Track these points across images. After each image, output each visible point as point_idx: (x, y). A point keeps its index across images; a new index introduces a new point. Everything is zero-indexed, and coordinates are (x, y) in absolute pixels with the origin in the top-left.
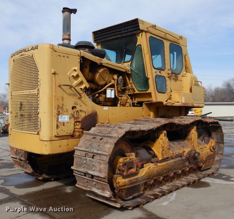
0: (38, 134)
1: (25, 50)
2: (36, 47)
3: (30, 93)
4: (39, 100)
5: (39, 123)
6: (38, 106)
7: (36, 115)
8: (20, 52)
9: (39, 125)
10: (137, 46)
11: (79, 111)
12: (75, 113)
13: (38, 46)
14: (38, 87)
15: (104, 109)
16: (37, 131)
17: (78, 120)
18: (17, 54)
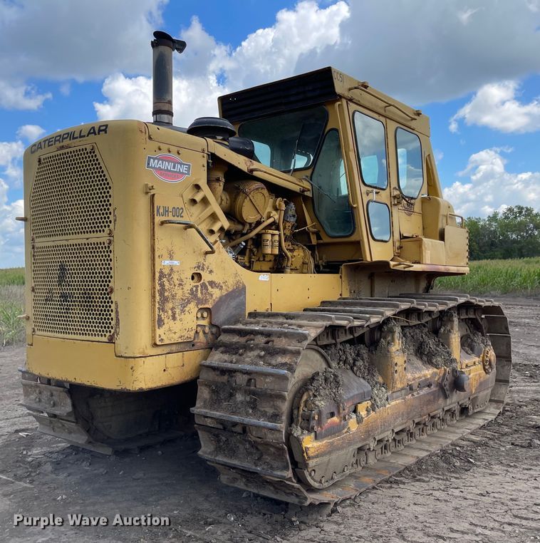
0: (111, 340)
1: (71, 135)
2: (102, 128)
3: (86, 242)
4: (111, 257)
5: (113, 315)
6: (109, 273)
7: (105, 294)
8: (59, 140)
9: (114, 319)
10: (327, 133)
11: (207, 284)
12: (199, 288)
13: (107, 126)
14: (109, 226)
15: (260, 279)
16: (108, 334)
17: (205, 306)
18: (49, 146)
